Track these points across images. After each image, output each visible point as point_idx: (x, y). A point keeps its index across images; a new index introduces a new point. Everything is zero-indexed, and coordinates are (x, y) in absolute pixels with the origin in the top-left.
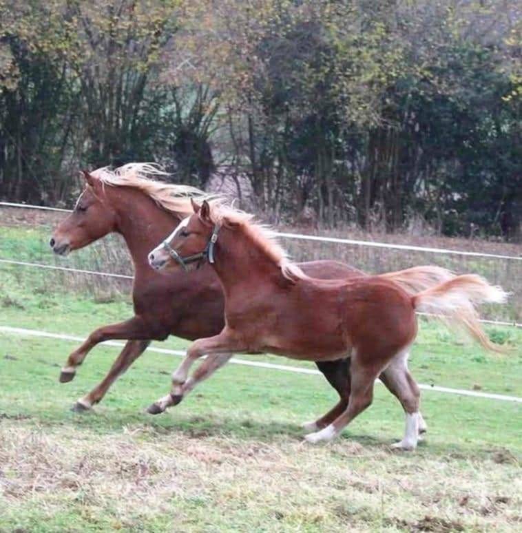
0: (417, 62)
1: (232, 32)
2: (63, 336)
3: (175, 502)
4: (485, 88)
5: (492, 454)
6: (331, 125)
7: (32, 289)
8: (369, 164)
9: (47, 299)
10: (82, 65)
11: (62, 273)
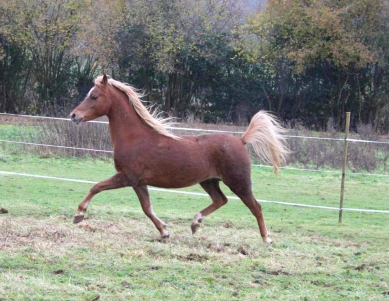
0: (190, 42)
1: (103, 30)
2: (25, 174)
3: (73, 250)
4: (222, 54)
5: (224, 224)
6: (151, 72)
7: (10, 152)
8: (169, 90)
9: (17, 157)
10: (34, 47)
11: (24, 145)
